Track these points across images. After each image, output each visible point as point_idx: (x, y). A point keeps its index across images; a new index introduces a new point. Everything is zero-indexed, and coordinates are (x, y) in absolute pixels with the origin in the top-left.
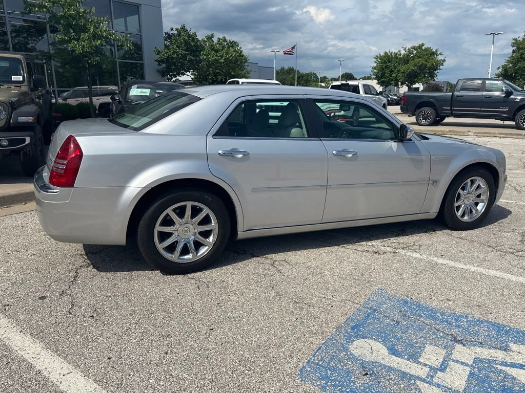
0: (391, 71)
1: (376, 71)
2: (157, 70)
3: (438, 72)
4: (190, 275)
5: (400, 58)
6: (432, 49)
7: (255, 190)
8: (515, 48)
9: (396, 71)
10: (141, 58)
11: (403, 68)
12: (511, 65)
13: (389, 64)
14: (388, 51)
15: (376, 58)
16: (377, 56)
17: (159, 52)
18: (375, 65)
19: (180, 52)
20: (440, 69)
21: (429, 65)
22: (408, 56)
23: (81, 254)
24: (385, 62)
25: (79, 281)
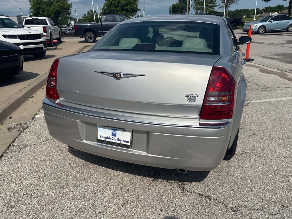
1: (32, 10)
3: (71, 11)
12: (106, 8)
13: (40, 6)
18: (31, 6)
20: (71, 10)
21: (66, 7)
23: (152, 180)
24: (37, 4)
25: (212, 196)
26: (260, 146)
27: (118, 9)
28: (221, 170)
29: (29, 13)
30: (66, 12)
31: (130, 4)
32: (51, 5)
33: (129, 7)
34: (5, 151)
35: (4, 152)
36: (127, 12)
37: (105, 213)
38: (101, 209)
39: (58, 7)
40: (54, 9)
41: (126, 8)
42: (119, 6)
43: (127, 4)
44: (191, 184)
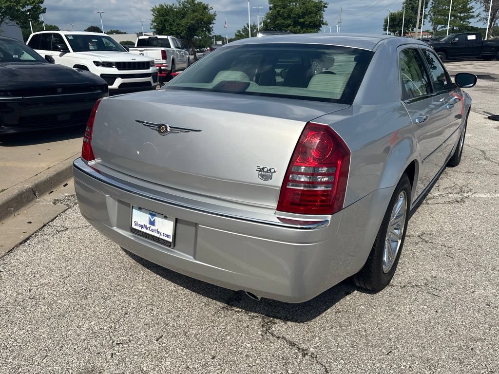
1: (155, 24)
3: (213, 27)
6: (204, 4)
8: (272, 5)
12: (269, 21)
13: (167, 17)
18: (153, 18)
20: (213, 24)
21: (205, 19)
22: (183, 9)
23: (223, 308)
24: (163, 16)
25: (312, 349)
26: (449, 277)
27: (289, 22)
28: (350, 309)
29: (151, 28)
30: (206, 27)
31: (310, 14)
32: (183, 17)
33: (307, 20)
34: (35, 232)
35: (33, 234)
36: (302, 28)
37: (125, 346)
38: (124, 338)
39: (193, 19)
40: (188, 23)
41: (302, 20)
42: (290, 18)
43: (304, 15)
44: (286, 323)
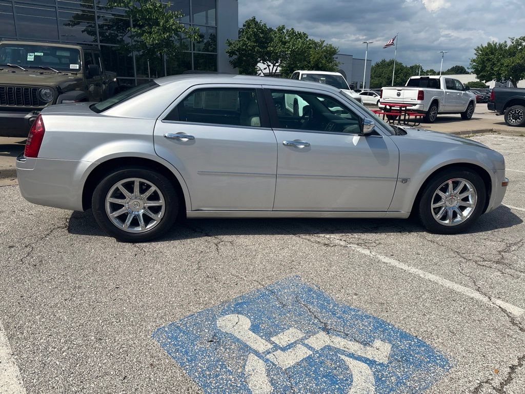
0: (494, 64)
2: (230, 61)
4: (137, 245)
5: (506, 50)
7: (202, 173)
9: (499, 64)
10: (215, 50)
11: (506, 61)
13: (491, 56)
14: (491, 42)
15: (477, 49)
16: (478, 48)
17: (230, 44)
18: (475, 57)
19: (249, 44)
22: (515, 48)
24: (486, 55)
